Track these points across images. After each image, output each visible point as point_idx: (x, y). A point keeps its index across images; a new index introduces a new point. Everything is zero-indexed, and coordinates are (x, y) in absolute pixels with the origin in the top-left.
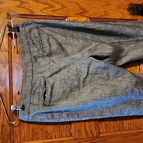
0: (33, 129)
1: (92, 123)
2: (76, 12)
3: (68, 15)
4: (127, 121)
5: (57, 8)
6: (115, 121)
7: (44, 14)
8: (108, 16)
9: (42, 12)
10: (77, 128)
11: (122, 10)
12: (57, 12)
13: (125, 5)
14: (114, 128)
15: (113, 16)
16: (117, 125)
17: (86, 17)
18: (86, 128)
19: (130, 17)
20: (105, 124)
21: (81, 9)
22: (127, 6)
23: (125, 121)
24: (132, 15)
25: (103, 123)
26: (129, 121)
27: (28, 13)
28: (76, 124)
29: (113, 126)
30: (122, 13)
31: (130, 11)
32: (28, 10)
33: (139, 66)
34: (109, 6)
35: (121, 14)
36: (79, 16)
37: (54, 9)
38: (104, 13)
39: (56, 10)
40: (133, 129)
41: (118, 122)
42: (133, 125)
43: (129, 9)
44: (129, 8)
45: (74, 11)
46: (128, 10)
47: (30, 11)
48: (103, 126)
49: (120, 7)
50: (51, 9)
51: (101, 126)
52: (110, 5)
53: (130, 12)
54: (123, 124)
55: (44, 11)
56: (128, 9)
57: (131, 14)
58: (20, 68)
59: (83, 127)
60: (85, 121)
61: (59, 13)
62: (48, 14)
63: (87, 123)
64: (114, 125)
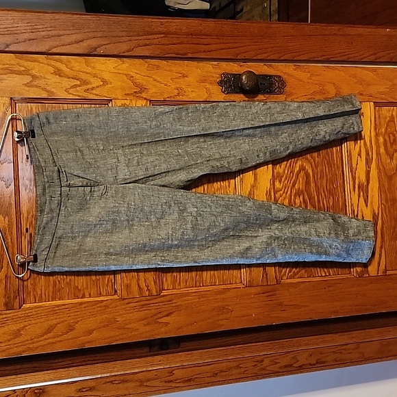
0: (55, 283)
1: (151, 276)
2: (127, 92)
3: (113, 96)
4: (209, 272)
5: (94, 85)
6: (188, 272)
7: (71, 97)
8: (182, 96)
9: (69, 94)
10: (126, 282)
11: (208, 86)
12: (94, 92)
13: (214, 75)
14: (186, 282)
15: (191, 96)
16: (192, 276)
17: (145, 99)
18: (140, 282)
19: (222, 97)
20: (172, 276)
21: (136, 85)
22: (218, 78)
23: (205, 273)
25: (169, 275)
26: (212, 272)
27: (45, 95)
28: (123, 274)
29: (185, 280)
30: (208, 90)
31: (222, 86)
32: (45, 89)
33: (234, 180)
34: (186, 78)
35: (206, 93)
36: (132, 97)
37: (89, 86)
38: (177, 91)
39: (93, 88)
40: (217, 284)
41: (194, 274)
42: (218, 277)
43: (220, 83)
44: (221, 81)
45: (123, 89)
46: (220, 85)
47: (48, 91)
48: (169, 279)
49: (205, 80)
50: (84, 87)
51: (165, 279)
53: (223, 88)
54: (201, 276)
55: (71, 91)
56: (218, 83)
57: (224, 93)
58: (32, 188)
59: (135, 281)
60: (138, 271)
61: (97, 93)
62: (79, 96)
63: (141, 274)
64: (187, 278)
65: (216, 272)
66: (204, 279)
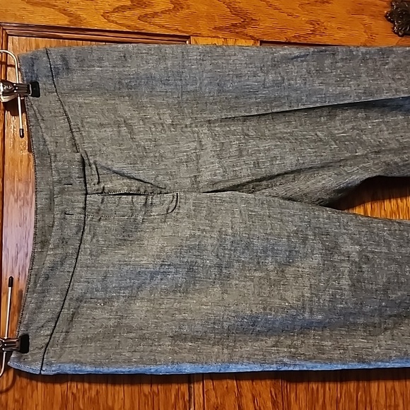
0: (64, 398)
1: (264, 387)
2: (218, 24)
3: (192, 30)
4: (382, 384)
5: (157, 9)
6: (341, 381)
7: (113, 27)
8: (321, 36)
9: (109, 21)
10: (213, 400)
11: (367, 20)
12: (157, 20)
14: (337, 402)
15: (337, 36)
16: (348, 391)
17: (252, 38)
18: (244, 401)
19: (394, 41)
20: (307, 390)
21: (236, 12)
22: (385, 7)
23: (374, 385)
24: (399, 36)
25: (301, 387)
26: (389, 384)
27: (63, 21)
28: (209, 384)
29: (335, 398)
30: (367, 28)
31: (393, 22)
32: (64, 11)
34: (327, 5)
35: (365, 32)
36: (227, 34)
37: (149, 10)
38: (310, 27)
39: (155, 14)
41: (352, 386)
42: (402, 395)
43: (390, 18)
44: (391, 14)
45: (210, 18)
46: (389, 20)
47: (70, 15)
48: (302, 395)
49: (363, 10)
50: (138, 12)
51: (293, 395)
52: (327, 2)
53: (395, 25)
54: (367, 392)
55: (114, 17)
56: (386, 17)
57: (397, 33)
58: (29, 197)
59: (233, 398)
60: (238, 376)
61: (163, 23)
62: (129, 27)
63: (246, 385)
64: (339, 395)
65: (397, 384)
66: (374, 397)
